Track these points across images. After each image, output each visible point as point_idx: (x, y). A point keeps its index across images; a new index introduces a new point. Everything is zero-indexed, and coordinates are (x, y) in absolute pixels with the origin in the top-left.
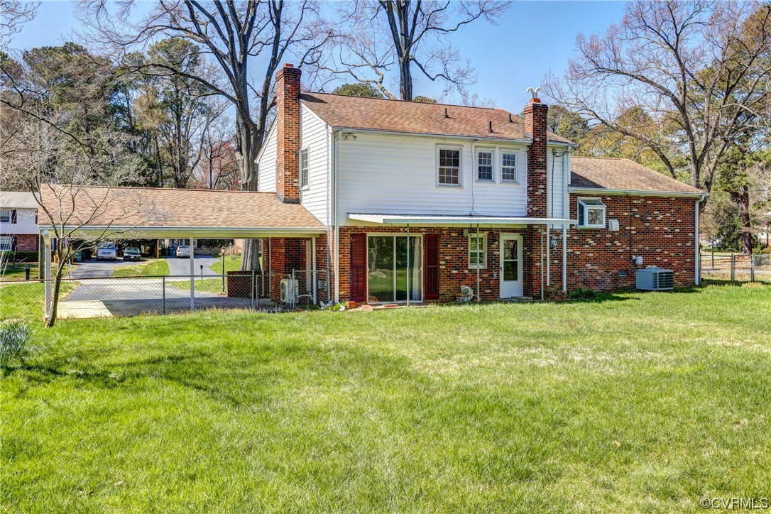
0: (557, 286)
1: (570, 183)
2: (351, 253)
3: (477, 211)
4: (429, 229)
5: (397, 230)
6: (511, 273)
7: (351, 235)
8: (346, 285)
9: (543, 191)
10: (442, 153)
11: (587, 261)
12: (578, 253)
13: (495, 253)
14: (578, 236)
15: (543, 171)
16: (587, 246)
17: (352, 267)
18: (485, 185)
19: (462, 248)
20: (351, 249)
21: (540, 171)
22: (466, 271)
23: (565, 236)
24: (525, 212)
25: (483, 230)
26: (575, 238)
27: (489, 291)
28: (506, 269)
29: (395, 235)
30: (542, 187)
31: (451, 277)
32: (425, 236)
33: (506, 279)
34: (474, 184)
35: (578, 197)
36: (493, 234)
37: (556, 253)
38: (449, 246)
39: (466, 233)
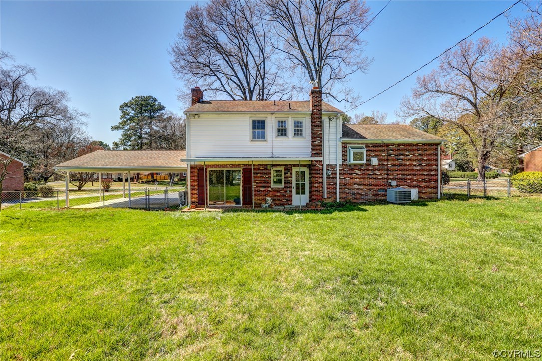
0: (333, 198)
1: (342, 136)
2: (198, 179)
3: (276, 154)
4: (245, 165)
5: (225, 166)
6: (301, 190)
7: (198, 169)
8: (196, 196)
9: (319, 141)
10: (254, 122)
11: (355, 184)
12: (348, 178)
13: (290, 179)
14: (348, 169)
15: (320, 129)
16: (354, 174)
17: (198, 187)
18: (283, 139)
19: (267, 176)
20: (198, 176)
21: (317, 129)
22: (270, 189)
23: (338, 168)
24: (310, 154)
25: (281, 165)
26: (346, 169)
27: (286, 201)
28: (298, 188)
29: (225, 169)
30: (319, 139)
31: (260, 192)
32: (243, 169)
33: (298, 193)
34: (274, 139)
35: (348, 145)
36: (288, 168)
37: (332, 179)
38: (258, 175)
39: (268, 167)
